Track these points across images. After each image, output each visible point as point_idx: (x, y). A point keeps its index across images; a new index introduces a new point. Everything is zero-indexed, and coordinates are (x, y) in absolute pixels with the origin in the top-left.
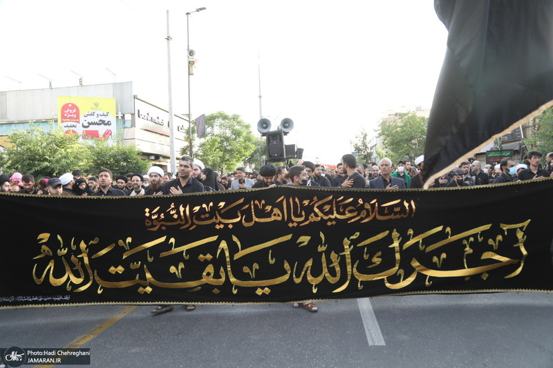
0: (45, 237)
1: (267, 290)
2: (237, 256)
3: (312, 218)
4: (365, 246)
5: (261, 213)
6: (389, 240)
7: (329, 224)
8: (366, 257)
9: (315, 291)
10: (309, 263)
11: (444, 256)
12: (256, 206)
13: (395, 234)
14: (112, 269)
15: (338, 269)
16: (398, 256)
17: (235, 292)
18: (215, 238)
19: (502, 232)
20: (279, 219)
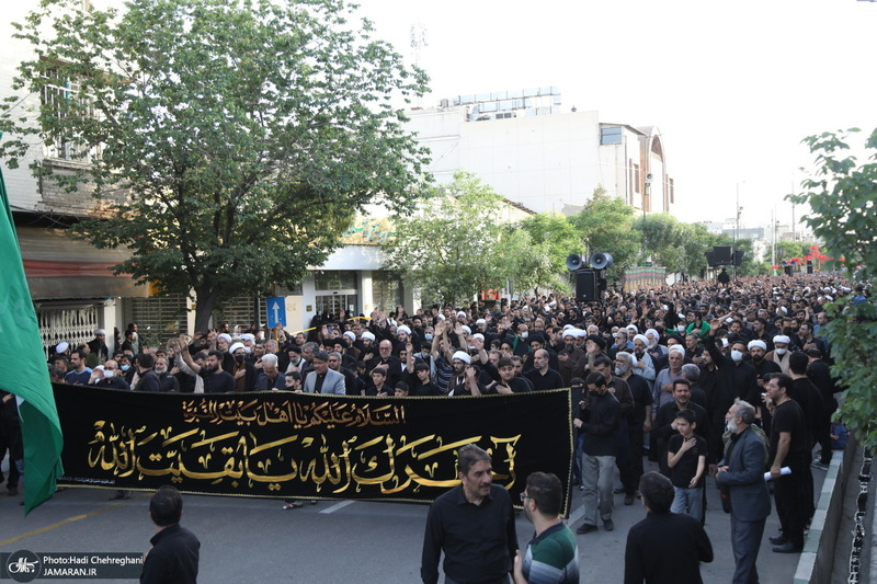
0: (101, 423)
1: (278, 487)
2: (253, 452)
3: (314, 422)
4: (361, 451)
5: (272, 415)
6: (383, 445)
7: (329, 427)
8: (363, 461)
9: (318, 490)
10: (313, 464)
11: (435, 465)
12: (267, 407)
13: (389, 440)
14: (152, 457)
15: (338, 471)
16: (392, 461)
17: (251, 486)
18: (235, 434)
19: (491, 445)
20: (286, 420)
